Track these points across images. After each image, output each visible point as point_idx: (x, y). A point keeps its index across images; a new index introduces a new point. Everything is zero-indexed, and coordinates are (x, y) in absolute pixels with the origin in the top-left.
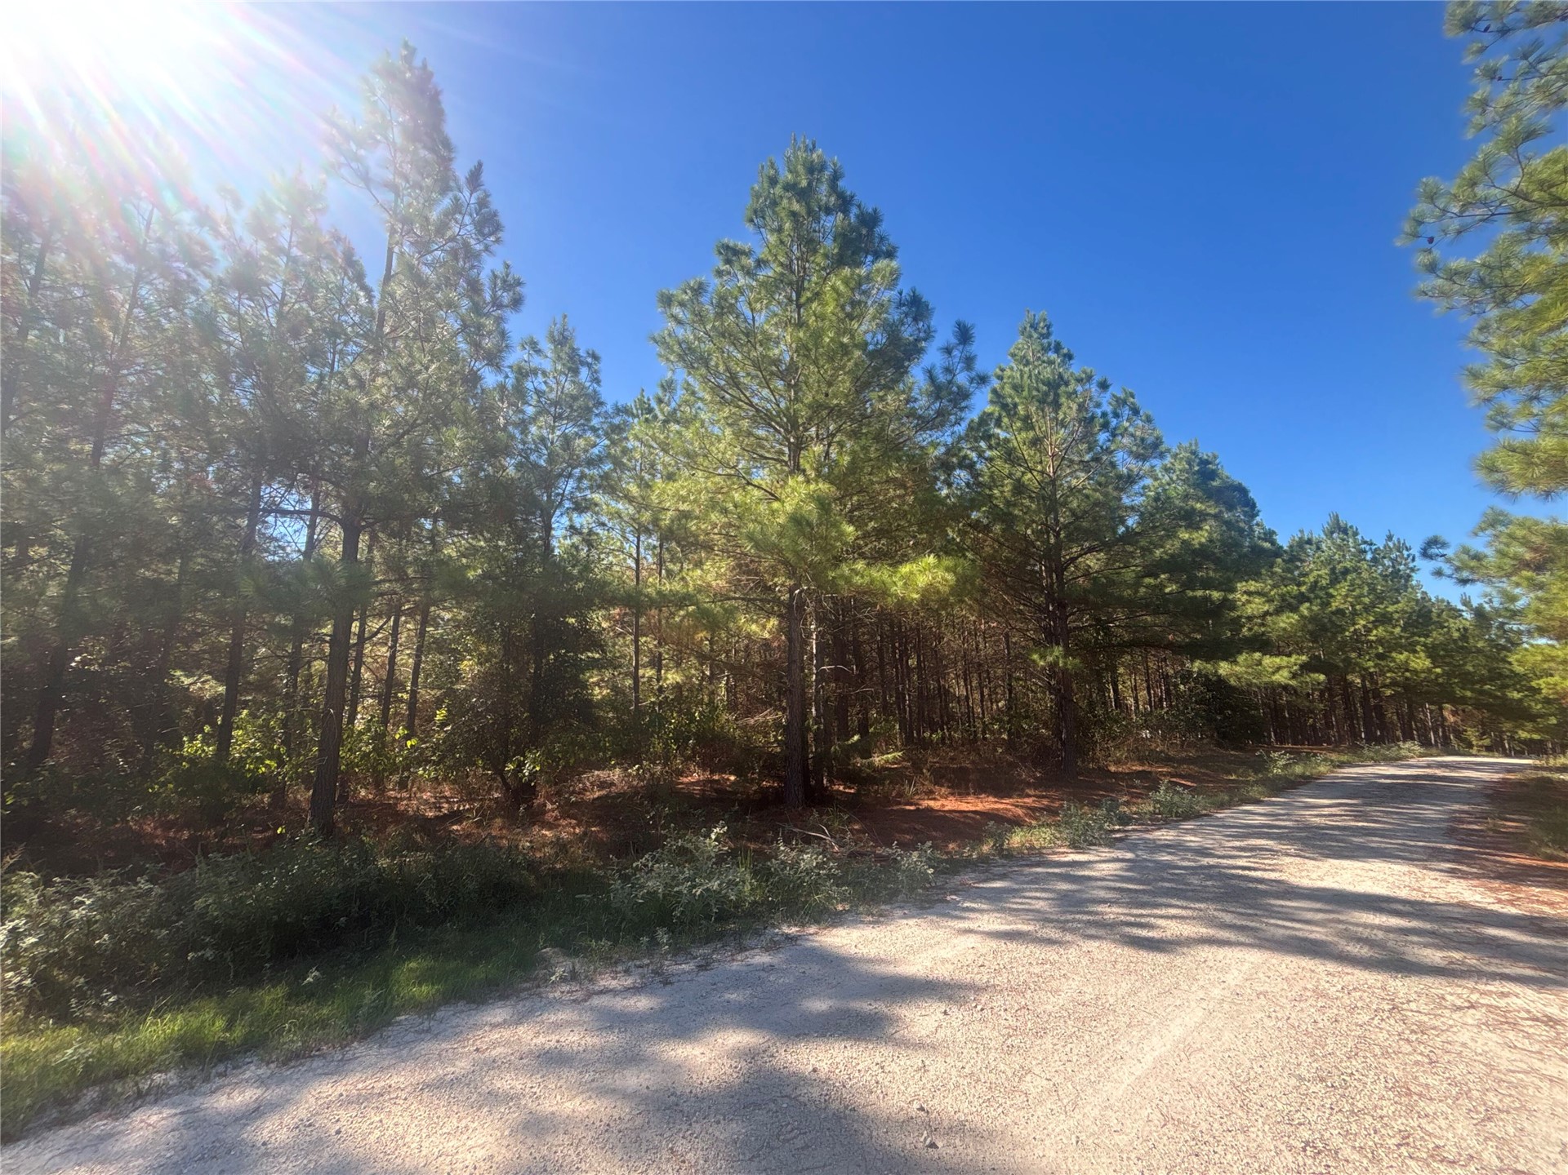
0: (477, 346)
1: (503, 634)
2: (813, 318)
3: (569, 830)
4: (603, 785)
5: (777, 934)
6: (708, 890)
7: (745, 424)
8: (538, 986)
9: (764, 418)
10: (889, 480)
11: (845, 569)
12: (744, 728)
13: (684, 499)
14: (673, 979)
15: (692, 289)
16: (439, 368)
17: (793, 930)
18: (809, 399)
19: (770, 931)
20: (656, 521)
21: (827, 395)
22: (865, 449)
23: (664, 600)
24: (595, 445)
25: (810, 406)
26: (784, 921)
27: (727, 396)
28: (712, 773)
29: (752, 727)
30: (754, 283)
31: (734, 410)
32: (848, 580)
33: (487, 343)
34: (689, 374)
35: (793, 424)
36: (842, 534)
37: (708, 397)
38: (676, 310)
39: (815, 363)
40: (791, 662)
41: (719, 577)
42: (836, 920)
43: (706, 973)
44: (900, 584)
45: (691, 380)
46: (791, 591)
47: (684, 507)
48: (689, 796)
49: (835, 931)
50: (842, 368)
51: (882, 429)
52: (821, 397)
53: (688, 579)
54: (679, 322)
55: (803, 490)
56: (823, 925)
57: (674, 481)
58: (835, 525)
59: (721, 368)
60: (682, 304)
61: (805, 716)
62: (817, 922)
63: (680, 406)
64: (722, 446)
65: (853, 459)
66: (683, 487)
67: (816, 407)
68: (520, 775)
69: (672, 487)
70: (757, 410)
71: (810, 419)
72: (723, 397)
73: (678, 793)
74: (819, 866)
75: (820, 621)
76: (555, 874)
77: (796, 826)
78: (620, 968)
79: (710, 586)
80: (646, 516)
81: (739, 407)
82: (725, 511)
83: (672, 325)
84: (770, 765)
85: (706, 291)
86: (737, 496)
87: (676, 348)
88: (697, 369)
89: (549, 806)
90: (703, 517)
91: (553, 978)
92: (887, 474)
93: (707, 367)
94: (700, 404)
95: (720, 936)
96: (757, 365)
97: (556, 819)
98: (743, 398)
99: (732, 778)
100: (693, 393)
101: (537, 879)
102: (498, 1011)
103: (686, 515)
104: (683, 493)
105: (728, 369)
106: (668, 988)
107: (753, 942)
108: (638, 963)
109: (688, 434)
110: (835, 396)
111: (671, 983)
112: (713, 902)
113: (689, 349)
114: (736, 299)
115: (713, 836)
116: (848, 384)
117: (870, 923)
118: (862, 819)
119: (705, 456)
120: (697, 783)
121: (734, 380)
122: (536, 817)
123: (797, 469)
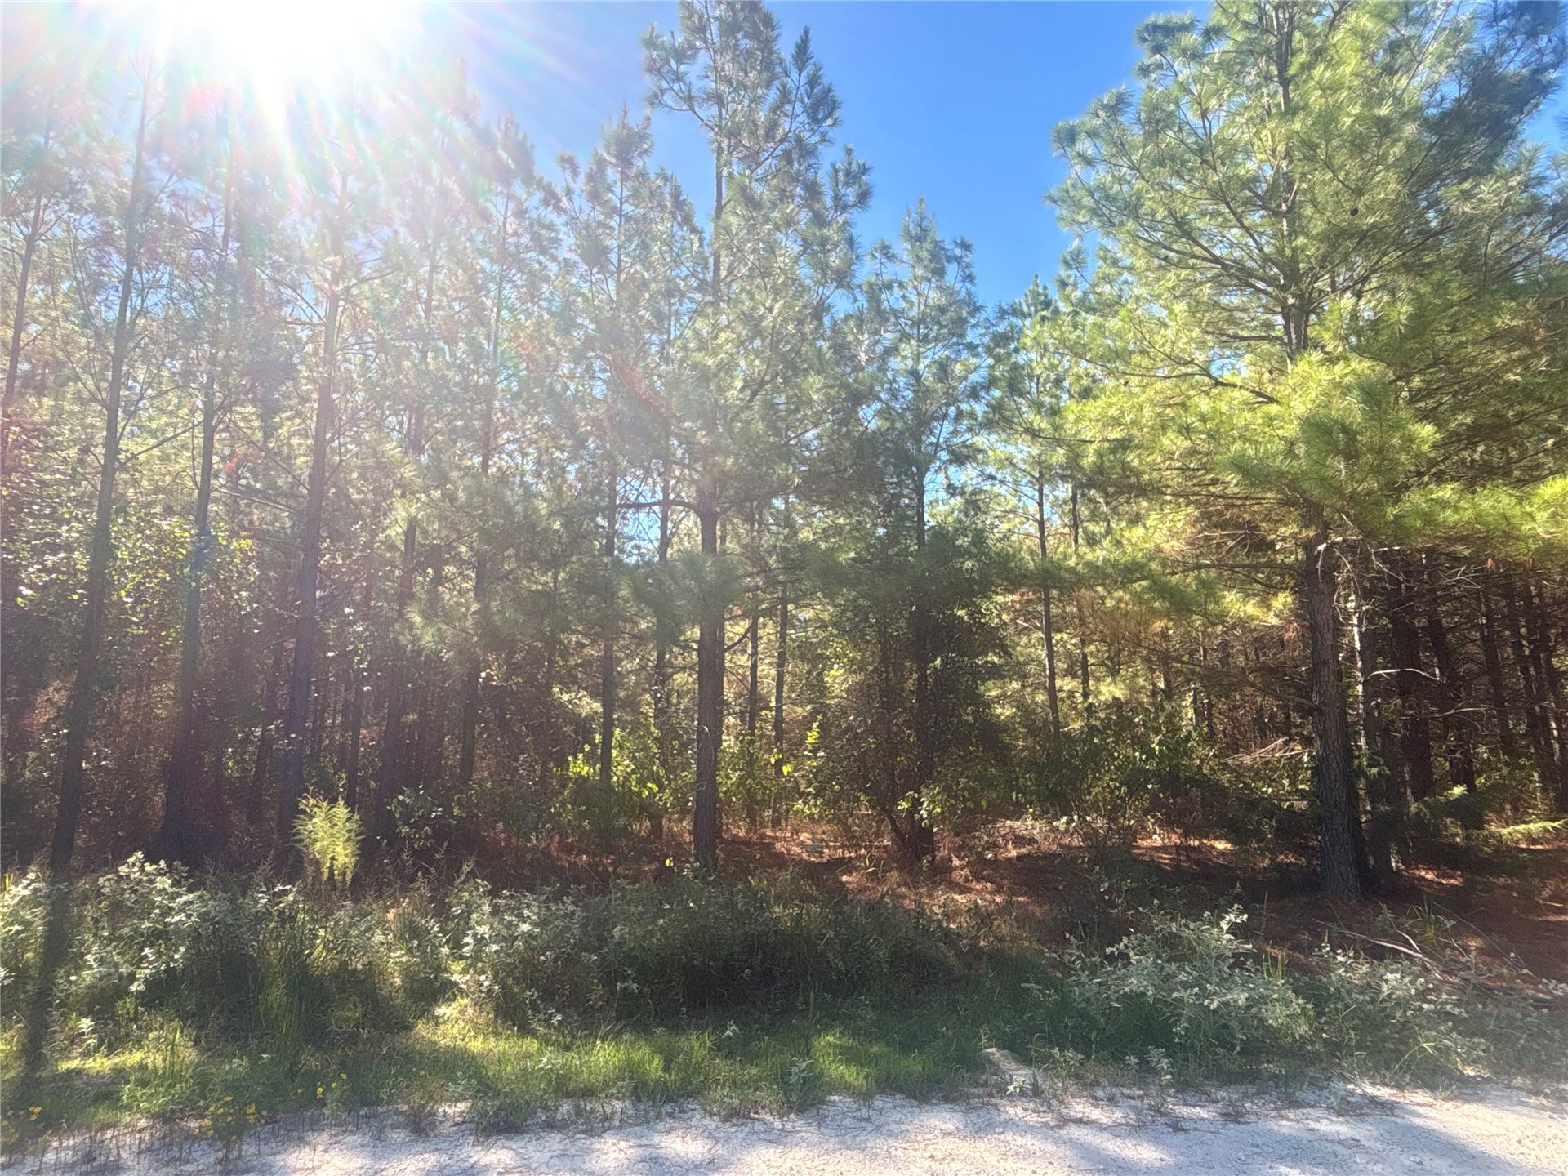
0: (823, 267)
1: (880, 633)
2: (1318, 93)
3: (983, 896)
4: (1019, 840)
5: (1352, 1093)
6: (1226, 1004)
7: (1207, 290)
8: (991, 1095)
9: (1240, 275)
10: (1496, 337)
11: (1416, 498)
12: (1238, 772)
13: (1116, 422)
14: (1186, 1125)
15: (1105, 107)
16: (784, 306)
17: (1384, 1093)
18: (1318, 227)
19: (1338, 1085)
20: (1074, 458)
21: (1354, 212)
22: (1440, 288)
23: (1099, 574)
24: (977, 368)
25: (1323, 238)
26: (1363, 1074)
27: (1172, 254)
28: (1186, 835)
29: (1250, 768)
30: (1206, 70)
31: (1184, 273)
32: (1429, 519)
33: (835, 260)
34: (1108, 234)
35: (1292, 274)
36: (1410, 440)
37: (1141, 264)
38: (1085, 146)
39: (1328, 164)
40: (1318, 663)
41: (1174, 534)
42: (1467, 1090)
43: (1240, 1127)
44: (1542, 516)
45: (1109, 244)
46: (1308, 546)
47: (1115, 434)
48: (1153, 867)
49: (1467, 1108)
50: (1381, 159)
51: (1473, 247)
52: (1343, 219)
53: (1125, 542)
54: (1088, 161)
55: (1324, 375)
56: (1440, 1093)
57: (1095, 398)
58: (1397, 426)
59: (1161, 213)
60: (1093, 134)
61: (1348, 754)
62: (1431, 1087)
63: (1094, 286)
64: (1170, 333)
65: (1419, 308)
66: (1110, 405)
67: (1334, 238)
68: (917, 817)
69: (1094, 408)
70: (1225, 266)
71: (1324, 261)
72: (1166, 259)
73: (1135, 860)
74: (1422, 995)
75: (1365, 594)
76: (976, 952)
77: (1349, 928)
78: (1100, 1093)
79: (1158, 549)
80: (1060, 455)
81: (1193, 268)
82: (1186, 430)
83: (1078, 168)
84: (1290, 828)
85: (1128, 105)
86: (1204, 404)
87: (1087, 201)
88: (1122, 224)
89: (956, 862)
90: (1148, 447)
91: (1011, 1088)
92: (1491, 324)
93: (1137, 218)
94: (1126, 275)
95: (1253, 1077)
96: (1219, 194)
97: (967, 880)
98: (1197, 250)
99: (1221, 845)
100: (1115, 262)
101: (956, 955)
102: (948, 1116)
103: (1124, 445)
104: (1113, 412)
105: (1172, 214)
106: (1181, 1136)
107: (1311, 1097)
108: (1126, 1091)
109: (1114, 324)
110: (1370, 210)
111: (1185, 1131)
112: (1234, 1024)
113: (1107, 198)
114: (1177, 102)
115: (1224, 925)
116: (1393, 186)
117: (1544, 1108)
118: (1484, 930)
119: (1143, 352)
120: (1164, 849)
121: (1183, 228)
122: (940, 874)
123: (1304, 344)
